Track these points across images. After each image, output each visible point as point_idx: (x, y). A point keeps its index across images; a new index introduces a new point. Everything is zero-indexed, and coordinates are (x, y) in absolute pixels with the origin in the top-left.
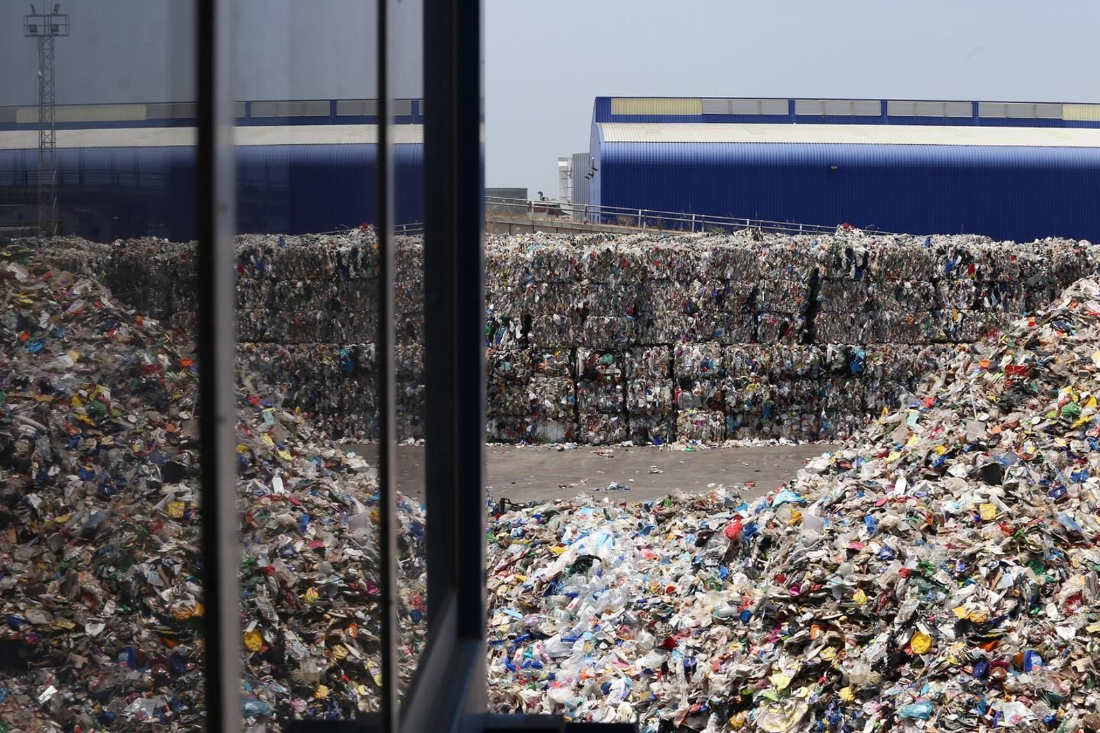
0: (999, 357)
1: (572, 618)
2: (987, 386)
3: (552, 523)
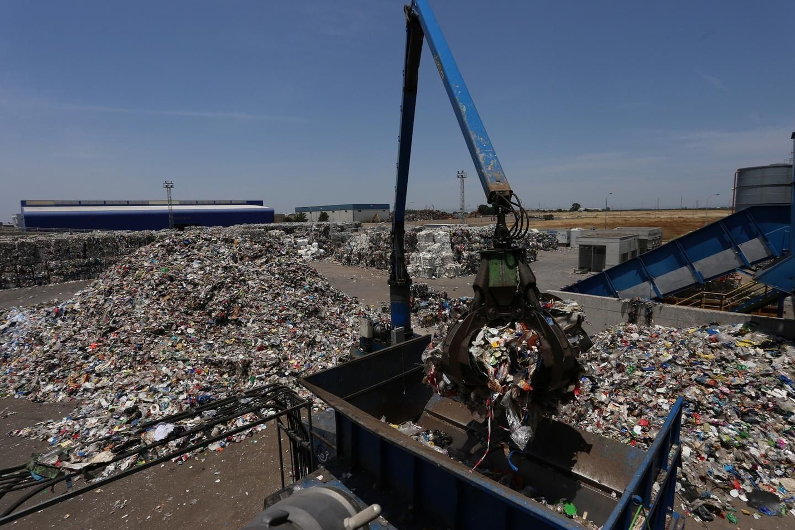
3: (4, 315)
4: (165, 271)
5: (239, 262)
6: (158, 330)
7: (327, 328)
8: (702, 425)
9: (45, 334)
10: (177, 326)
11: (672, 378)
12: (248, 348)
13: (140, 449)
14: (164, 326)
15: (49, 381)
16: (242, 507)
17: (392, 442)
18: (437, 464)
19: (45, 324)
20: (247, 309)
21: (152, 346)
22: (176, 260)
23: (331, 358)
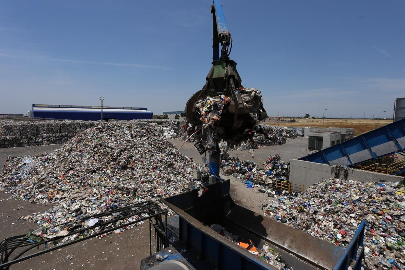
0: (77, 138)
1: (23, 171)
2: (76, 141)
3: (21, 159)
4: (98, 141)
5: (134, 138)
6: (93, 170)
7: (177, 173)
8: (376, 236)
9: (39, 170)
10: (102, 169)
11: (359, 209)
12: (136, 182)
13: (81, 230)
14: (96, 169)
15: (40, 193)
16: (129, 263)
17: (208, 235)
18: (231, 248)
19: (40, 165)
20: (137, 162)
21: (89, 178)
22: (103, 136)
23: (178, 189)
